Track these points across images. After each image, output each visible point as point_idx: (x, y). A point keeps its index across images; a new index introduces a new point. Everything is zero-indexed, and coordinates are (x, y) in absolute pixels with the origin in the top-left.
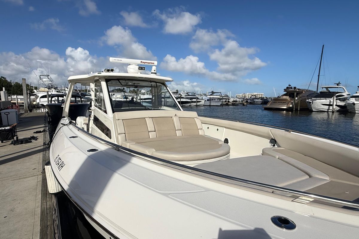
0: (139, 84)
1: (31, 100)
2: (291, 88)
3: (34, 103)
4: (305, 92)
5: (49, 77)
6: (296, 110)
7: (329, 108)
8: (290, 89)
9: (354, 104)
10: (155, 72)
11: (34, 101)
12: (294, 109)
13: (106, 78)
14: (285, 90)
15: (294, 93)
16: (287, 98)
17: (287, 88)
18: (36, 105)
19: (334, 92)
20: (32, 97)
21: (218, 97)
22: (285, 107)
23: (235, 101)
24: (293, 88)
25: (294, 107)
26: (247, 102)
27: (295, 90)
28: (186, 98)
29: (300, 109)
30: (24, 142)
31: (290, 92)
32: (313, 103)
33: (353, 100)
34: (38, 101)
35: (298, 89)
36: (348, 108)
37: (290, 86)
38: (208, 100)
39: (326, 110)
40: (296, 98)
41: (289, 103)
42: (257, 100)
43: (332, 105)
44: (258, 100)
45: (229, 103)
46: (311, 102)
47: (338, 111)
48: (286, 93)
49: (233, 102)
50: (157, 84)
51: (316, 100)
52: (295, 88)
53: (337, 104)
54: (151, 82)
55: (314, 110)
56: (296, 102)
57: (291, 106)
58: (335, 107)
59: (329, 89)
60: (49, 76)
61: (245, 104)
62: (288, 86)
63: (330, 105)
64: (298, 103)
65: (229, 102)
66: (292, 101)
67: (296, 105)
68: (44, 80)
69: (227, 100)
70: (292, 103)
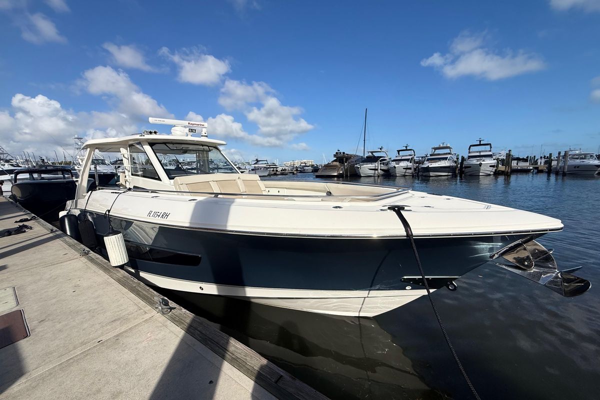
0: (188, 148)
4: (353, 157)
6: (347, 176)
7: (375, 172)
8: (339, 154)
9: (395, 167)
10: (206, 135)
12: (344, 176)
13: (149, 141)
14: (335, 156)
15: (343, 159)
16: (337, 164)
17: (337, 153)
19: (378, 157)
21: (265, 166)
22: (336, 174)
23: (284, 170)
24: (342, 153)
25: (344, 173)
26: (297, 170)
27: (344, 155)
28: (224, 169)
29: (350, 175)
30: (13, 232)
31: (340, 157)
32: (360, 168)
33: (393, 164)
35: (347, 154)
36: (391, 171)
37: (339, 150)
38: (252, 170)
39: (373, 174)
40: (346, 164)
41: (339, 169)
42: (307, 168)
43: (377, 170)
44: (309, 168)
45: (278, 173)
47: (383, 175)
48: (336, 158)
49: (282, 171)
50: (210, 148)
51: (363, 165)
52: (344, 153)
53: (382, 168)
54: (203, 145)
55: (362, 175)
56: (346, 167)
57: (341, 172)
58: (379, 171)
59: (374, 154)
61: (295, 172)
62: (337, 151)
63: (375, 170)
64: (347, 169)
65: (277, 171)
66: (342, 167)
67: (346, 171)
69: (275, 169)
70: (342, 169)
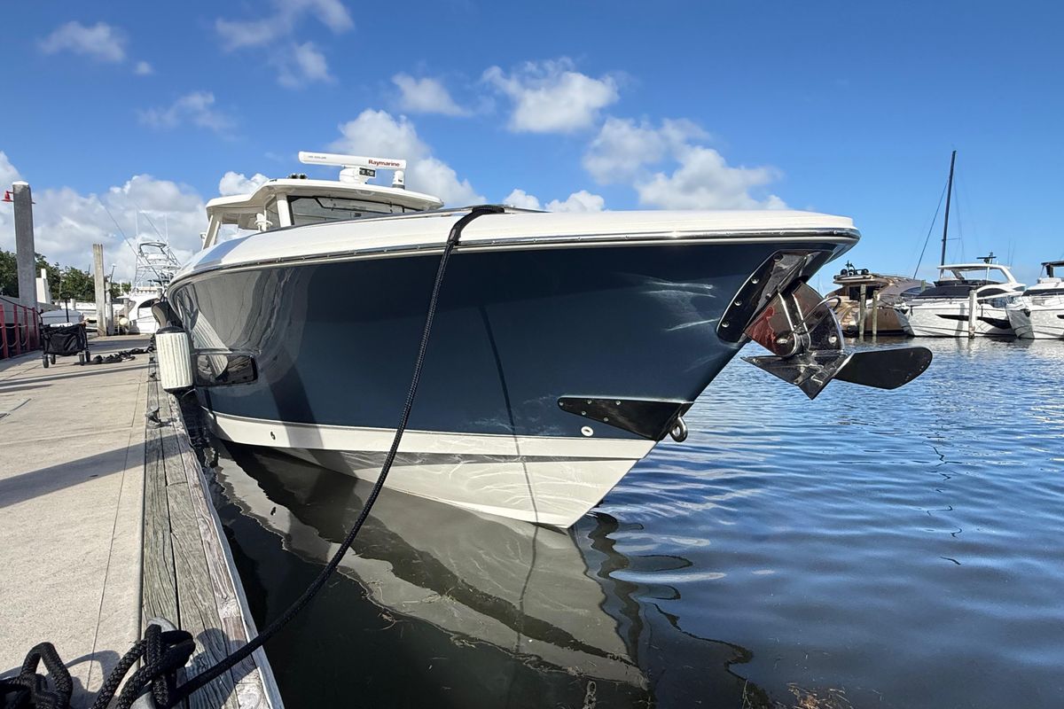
1: (114, 314)
2: (855, 273)
3: (123, 322)
4: (894, 282)
5: (165, 249)
6: (869, 334)
7: (960, 326)
8: (851, 274)
9: (1027, 312)
11: (122, 316)
12: (862, 333)
15: (860, 288)
16: (843, 300)
17: (843, 272)
18: (127, 327)
19: (974, 282)
20: (117, 307)
24: (859, 272)
25: (862, 326)
27: (864, 278)
29: (878, 332)
31: (851, 283)
32: (911, 312)
33: (1027, 303)
34: (133, 315)
35: (875, 276)
36: (1015, 325)
37: (851, 266)
39: (953, 333)
40: (870, 302)
41: (848, 314)
43: (967, 318)
46: (907, 310)
47: (987, 335)
48: (841, 286)
51: (921, 304)
52: (864, 272)
53: (984, 316)
55: (917, 332)
56: (868, 311)
57: (853, 323)
58: (975, 322)
59: (963, 274)
60: (165, 245)
62: (846, 268)
63: (961, 318)
64: (872, 314)
66: (858, 310)
67: (868, 320)
68: (151, 257)
70: (856, 316)
